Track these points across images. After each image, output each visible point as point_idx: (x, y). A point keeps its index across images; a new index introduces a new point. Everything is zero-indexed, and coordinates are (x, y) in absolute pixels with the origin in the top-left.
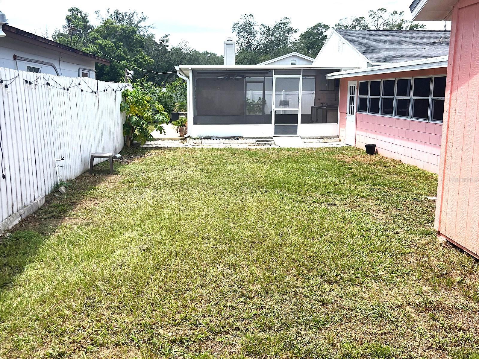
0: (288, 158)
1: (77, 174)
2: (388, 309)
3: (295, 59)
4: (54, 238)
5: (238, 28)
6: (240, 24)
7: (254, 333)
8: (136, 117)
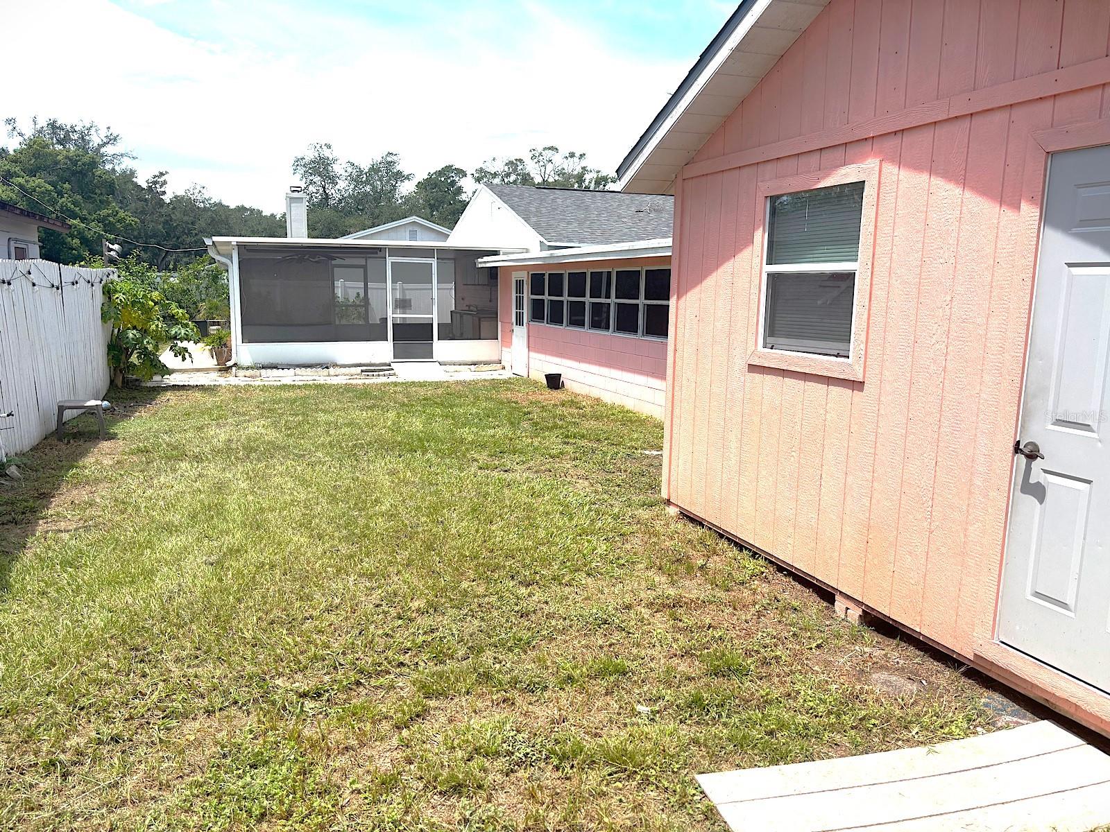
0: (424, 399)
1: (33, 441)
2: (614, 612)
3: (416, 228)
4: (28, 557)
5: (304, 166)
6: (307, 160)
7: (427, 668)
8: (135, 332)
